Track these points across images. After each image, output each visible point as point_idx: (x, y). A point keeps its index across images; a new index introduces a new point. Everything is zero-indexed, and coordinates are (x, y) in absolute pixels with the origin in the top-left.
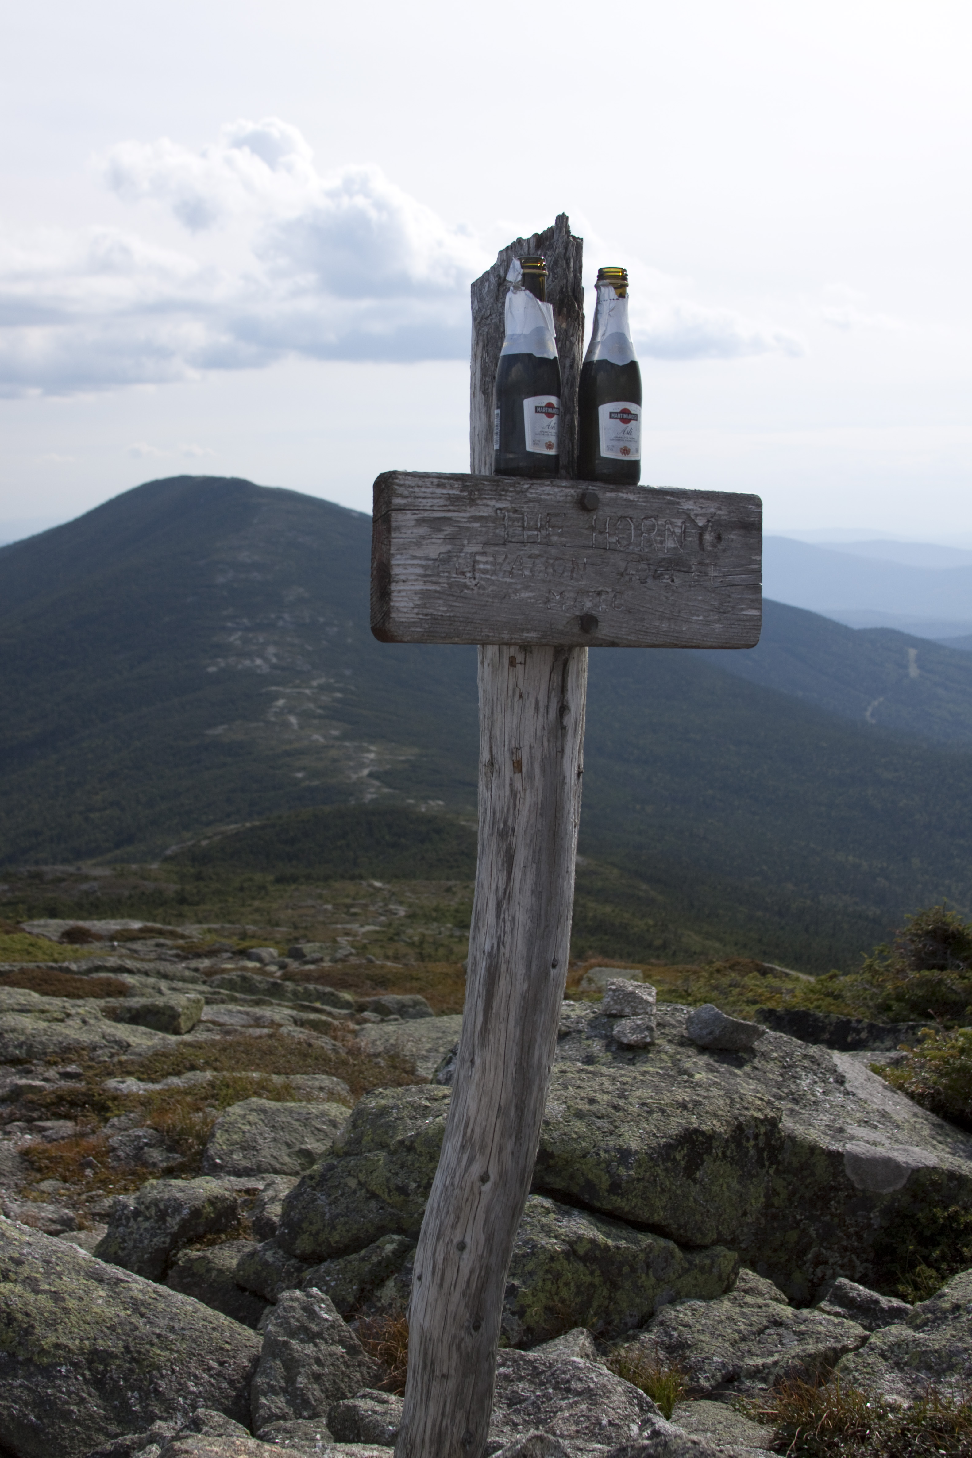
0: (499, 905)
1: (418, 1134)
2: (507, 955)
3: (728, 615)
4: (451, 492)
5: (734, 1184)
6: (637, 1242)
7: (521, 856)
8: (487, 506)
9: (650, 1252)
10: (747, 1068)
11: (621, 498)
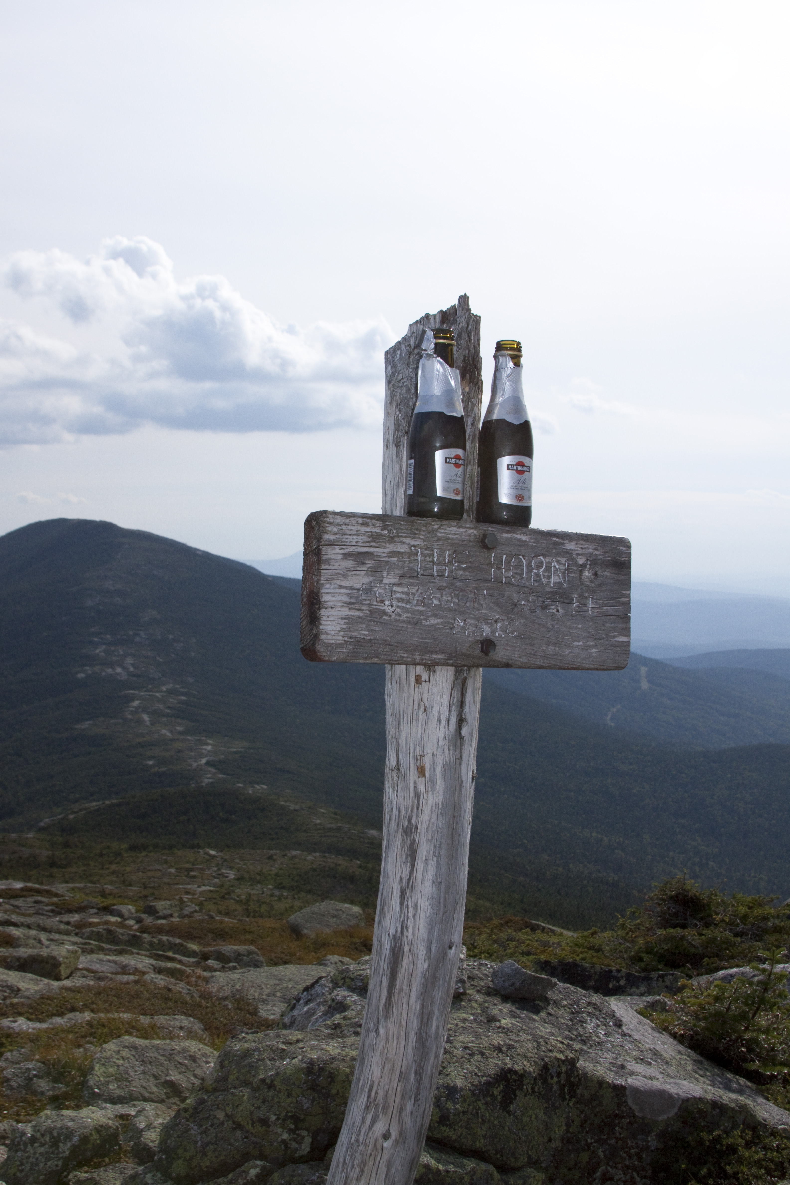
0: (403, 893)
1: (277, 1074)
2: (410, 938)
3: (602, 641)
4: (374, 530)
5: (541, 1115)
6: (463, 1166)
7: (424, 850)
8: (404, 543)
9: (474, 1175)
10: (543, 1014)
11: (516, 539)
